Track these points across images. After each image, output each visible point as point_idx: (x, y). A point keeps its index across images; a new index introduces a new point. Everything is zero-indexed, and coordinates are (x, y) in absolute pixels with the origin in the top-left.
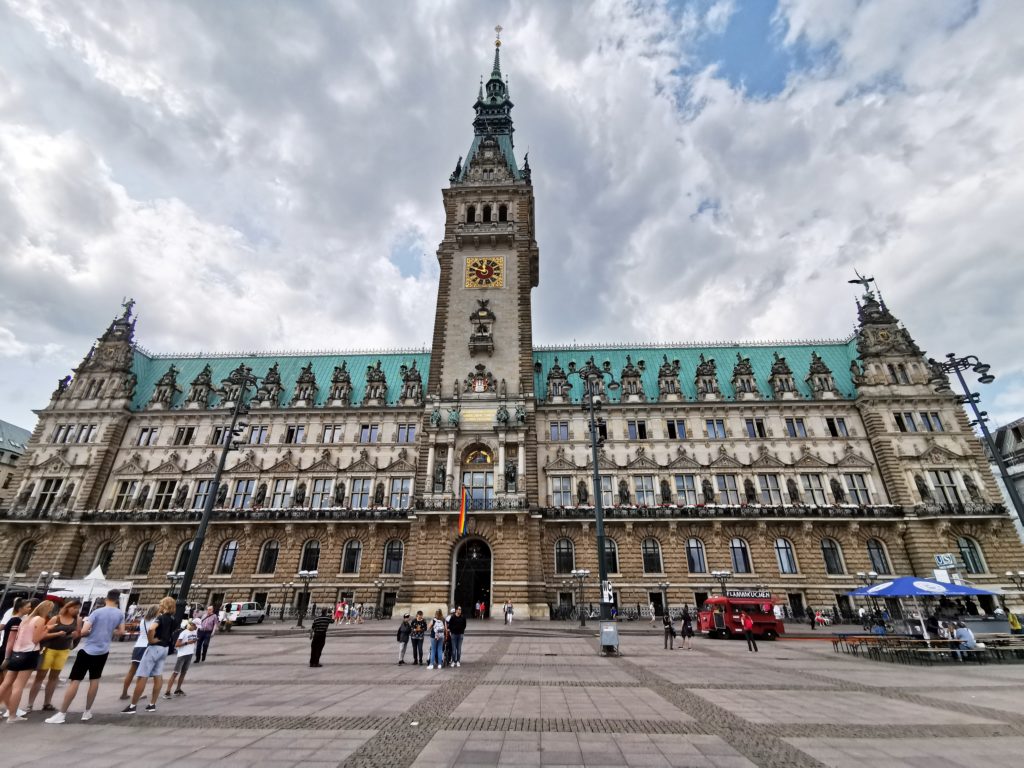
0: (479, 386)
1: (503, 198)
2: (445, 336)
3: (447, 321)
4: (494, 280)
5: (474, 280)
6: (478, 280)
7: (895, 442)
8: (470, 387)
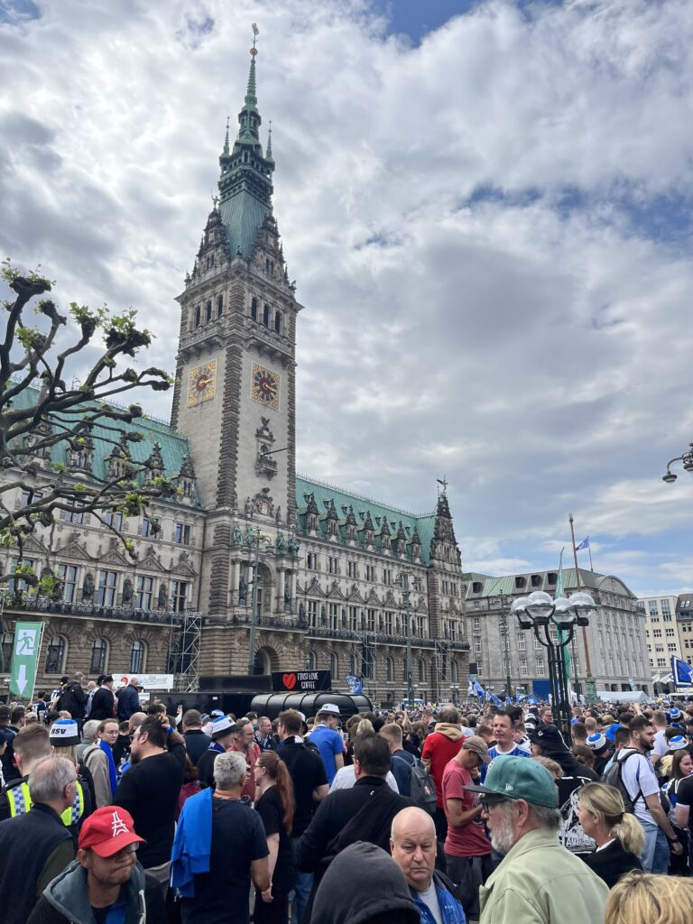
0: (265, 510)
1: (280, 304)
2: (237, 445)
3: (238, 429)
4: (272, 398)
5: (258, 392)
6: (261, 393)
7: (440, 601)
8: (258, 508)
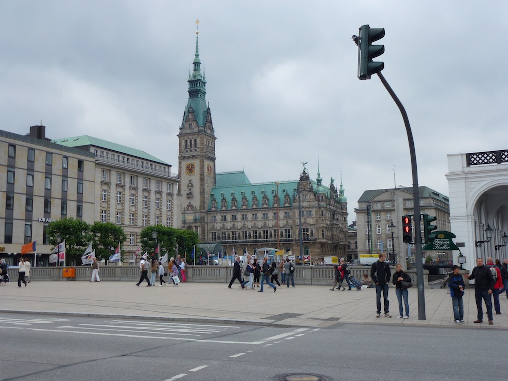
0: (190, 209)
1: (195, 137)
2: (181, 192)
3: (181, 187)
4: (194, 171)
8: (187, 210)
